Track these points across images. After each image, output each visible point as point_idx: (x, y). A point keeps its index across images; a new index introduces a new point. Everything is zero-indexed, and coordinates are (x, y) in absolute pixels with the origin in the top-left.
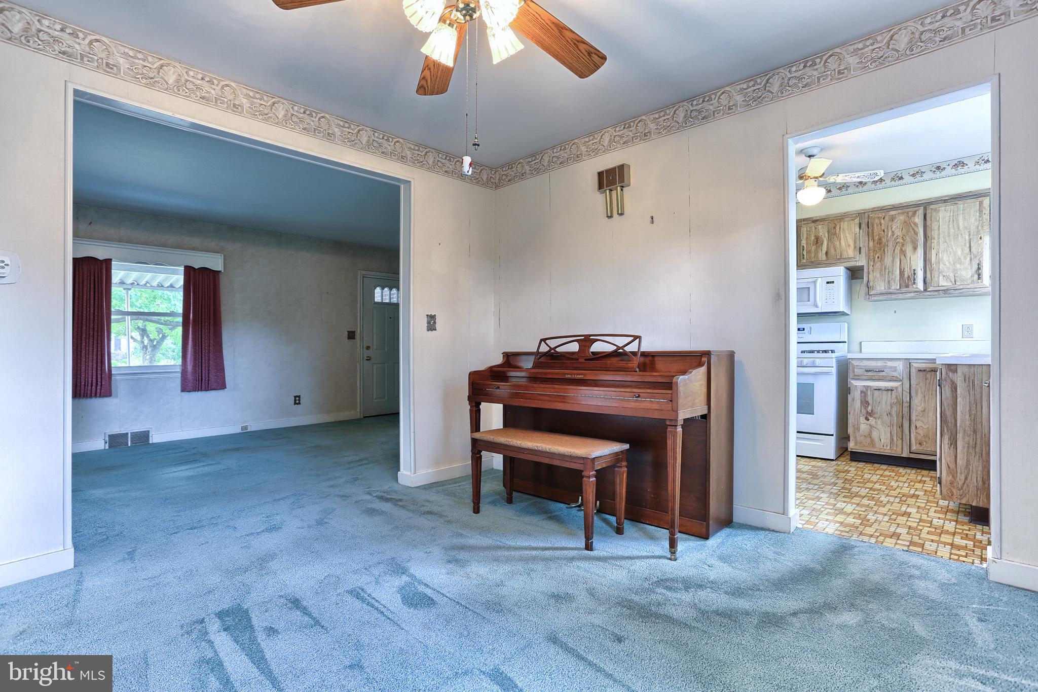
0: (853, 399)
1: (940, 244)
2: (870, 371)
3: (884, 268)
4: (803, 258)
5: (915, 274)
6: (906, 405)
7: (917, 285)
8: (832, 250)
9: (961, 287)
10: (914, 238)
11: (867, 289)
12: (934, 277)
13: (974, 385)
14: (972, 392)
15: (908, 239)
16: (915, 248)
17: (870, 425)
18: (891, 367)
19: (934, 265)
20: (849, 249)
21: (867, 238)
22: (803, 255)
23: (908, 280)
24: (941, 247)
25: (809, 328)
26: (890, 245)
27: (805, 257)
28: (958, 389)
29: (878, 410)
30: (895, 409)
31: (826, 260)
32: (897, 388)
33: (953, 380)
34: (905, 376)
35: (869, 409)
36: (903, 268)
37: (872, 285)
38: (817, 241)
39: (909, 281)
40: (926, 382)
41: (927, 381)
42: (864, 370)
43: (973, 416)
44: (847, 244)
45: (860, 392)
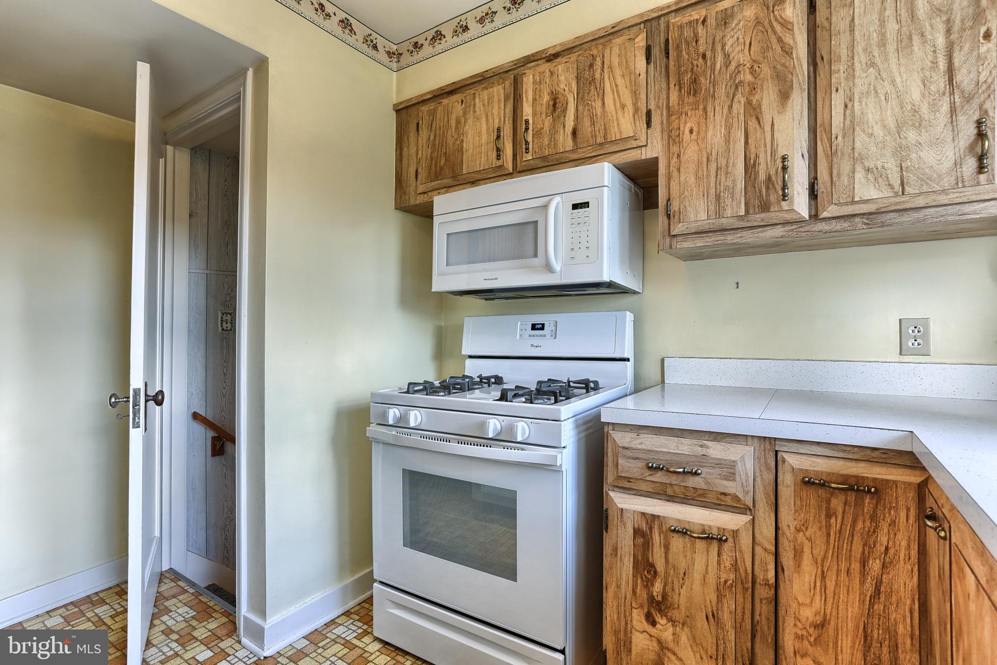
0: (615, 550)
1: (857, 74)
2: (658, 469)
3: (705, 159)
4: (527, 149)
5: (784, 169)
6: (764, 593)
7: (792, 203)
8: (587, 123)
9: (921, 202)
10: (784, 65)
11: (666, 221)
12: (839, 175)
15: (766, 70)
16: (785, 96)
18: (719, 464)
19: (840, 138)
20: (623, 117)
21: (664, 85)
22: (527, 143)
23: (768, 188)
24: (858, 82)
25: (552, 324)
26: (721, 91)
27: (531, 146)
29: (681, 597)
30: (729, 604)
31: (573, 151)
32: (735, 533)
34: (760, 496)
35: (658, 588)
36: (753, 156)
37: (677, 209)
38: (554, 105)
39: (771, 192)
40: (828, 527)
41: (833, 520)
42: (641, 464)
44: (618, 105)
45: (631, 531)
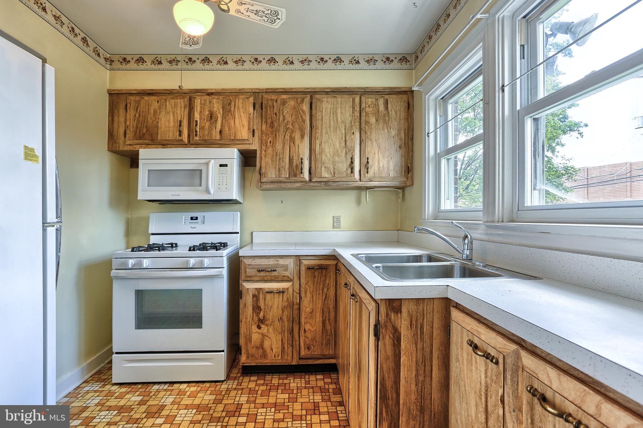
0: (245, 305)
1: (323, 135)
2: (262, 271)
3: (275, 154)
4: (196, 135)
5: (302, 163)
6: (296, 307)
7: (304, 175)
8: (227, 129)
9: (338, 180)
10: (302, 126)
11: (259, 176)
12: (318, 167)
13: (422, 333)
14: (420, 346)
15: (297, 126)
16: (302, 137)
17: (262, 334)
18: (283, 266)
19: (318, 155)
20: (243, 130)
21: (260, 121)
22: (196, 131)
23: (296, 169)
24: (324, 138)
25: (202, 217)
26: (282, 129)
27: (198, 133)
28: (402, 341)
29: (270, 316)
30: (286, 313)
31: (220, 140)
32: (288, 289)
33: (396, 325)
34: (295, 275)
35: (261, 315)
36: (292, 156)
37: (264, 172)
38: (211, 117)
39: (297, 170)
40: (314, 281)
41: (315, 279)
42: (256, 270)
43: (420, 385)
44: (241, 124)
45: (251, 296)
